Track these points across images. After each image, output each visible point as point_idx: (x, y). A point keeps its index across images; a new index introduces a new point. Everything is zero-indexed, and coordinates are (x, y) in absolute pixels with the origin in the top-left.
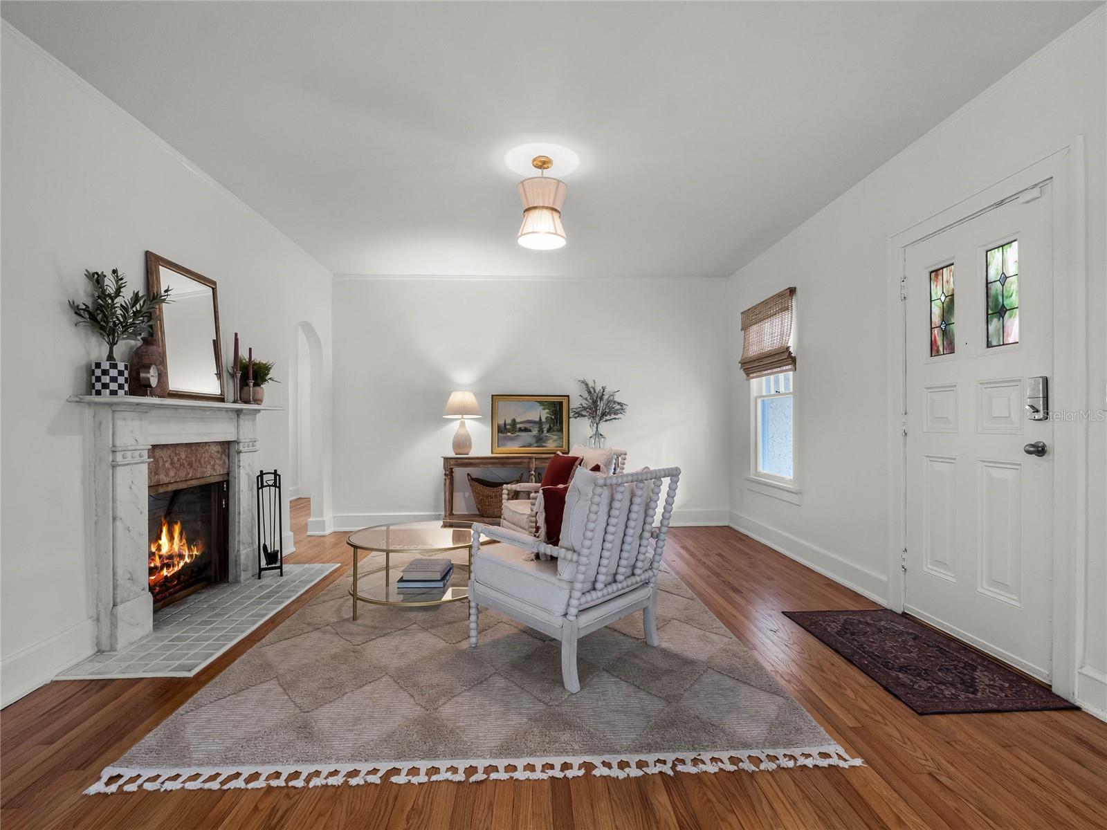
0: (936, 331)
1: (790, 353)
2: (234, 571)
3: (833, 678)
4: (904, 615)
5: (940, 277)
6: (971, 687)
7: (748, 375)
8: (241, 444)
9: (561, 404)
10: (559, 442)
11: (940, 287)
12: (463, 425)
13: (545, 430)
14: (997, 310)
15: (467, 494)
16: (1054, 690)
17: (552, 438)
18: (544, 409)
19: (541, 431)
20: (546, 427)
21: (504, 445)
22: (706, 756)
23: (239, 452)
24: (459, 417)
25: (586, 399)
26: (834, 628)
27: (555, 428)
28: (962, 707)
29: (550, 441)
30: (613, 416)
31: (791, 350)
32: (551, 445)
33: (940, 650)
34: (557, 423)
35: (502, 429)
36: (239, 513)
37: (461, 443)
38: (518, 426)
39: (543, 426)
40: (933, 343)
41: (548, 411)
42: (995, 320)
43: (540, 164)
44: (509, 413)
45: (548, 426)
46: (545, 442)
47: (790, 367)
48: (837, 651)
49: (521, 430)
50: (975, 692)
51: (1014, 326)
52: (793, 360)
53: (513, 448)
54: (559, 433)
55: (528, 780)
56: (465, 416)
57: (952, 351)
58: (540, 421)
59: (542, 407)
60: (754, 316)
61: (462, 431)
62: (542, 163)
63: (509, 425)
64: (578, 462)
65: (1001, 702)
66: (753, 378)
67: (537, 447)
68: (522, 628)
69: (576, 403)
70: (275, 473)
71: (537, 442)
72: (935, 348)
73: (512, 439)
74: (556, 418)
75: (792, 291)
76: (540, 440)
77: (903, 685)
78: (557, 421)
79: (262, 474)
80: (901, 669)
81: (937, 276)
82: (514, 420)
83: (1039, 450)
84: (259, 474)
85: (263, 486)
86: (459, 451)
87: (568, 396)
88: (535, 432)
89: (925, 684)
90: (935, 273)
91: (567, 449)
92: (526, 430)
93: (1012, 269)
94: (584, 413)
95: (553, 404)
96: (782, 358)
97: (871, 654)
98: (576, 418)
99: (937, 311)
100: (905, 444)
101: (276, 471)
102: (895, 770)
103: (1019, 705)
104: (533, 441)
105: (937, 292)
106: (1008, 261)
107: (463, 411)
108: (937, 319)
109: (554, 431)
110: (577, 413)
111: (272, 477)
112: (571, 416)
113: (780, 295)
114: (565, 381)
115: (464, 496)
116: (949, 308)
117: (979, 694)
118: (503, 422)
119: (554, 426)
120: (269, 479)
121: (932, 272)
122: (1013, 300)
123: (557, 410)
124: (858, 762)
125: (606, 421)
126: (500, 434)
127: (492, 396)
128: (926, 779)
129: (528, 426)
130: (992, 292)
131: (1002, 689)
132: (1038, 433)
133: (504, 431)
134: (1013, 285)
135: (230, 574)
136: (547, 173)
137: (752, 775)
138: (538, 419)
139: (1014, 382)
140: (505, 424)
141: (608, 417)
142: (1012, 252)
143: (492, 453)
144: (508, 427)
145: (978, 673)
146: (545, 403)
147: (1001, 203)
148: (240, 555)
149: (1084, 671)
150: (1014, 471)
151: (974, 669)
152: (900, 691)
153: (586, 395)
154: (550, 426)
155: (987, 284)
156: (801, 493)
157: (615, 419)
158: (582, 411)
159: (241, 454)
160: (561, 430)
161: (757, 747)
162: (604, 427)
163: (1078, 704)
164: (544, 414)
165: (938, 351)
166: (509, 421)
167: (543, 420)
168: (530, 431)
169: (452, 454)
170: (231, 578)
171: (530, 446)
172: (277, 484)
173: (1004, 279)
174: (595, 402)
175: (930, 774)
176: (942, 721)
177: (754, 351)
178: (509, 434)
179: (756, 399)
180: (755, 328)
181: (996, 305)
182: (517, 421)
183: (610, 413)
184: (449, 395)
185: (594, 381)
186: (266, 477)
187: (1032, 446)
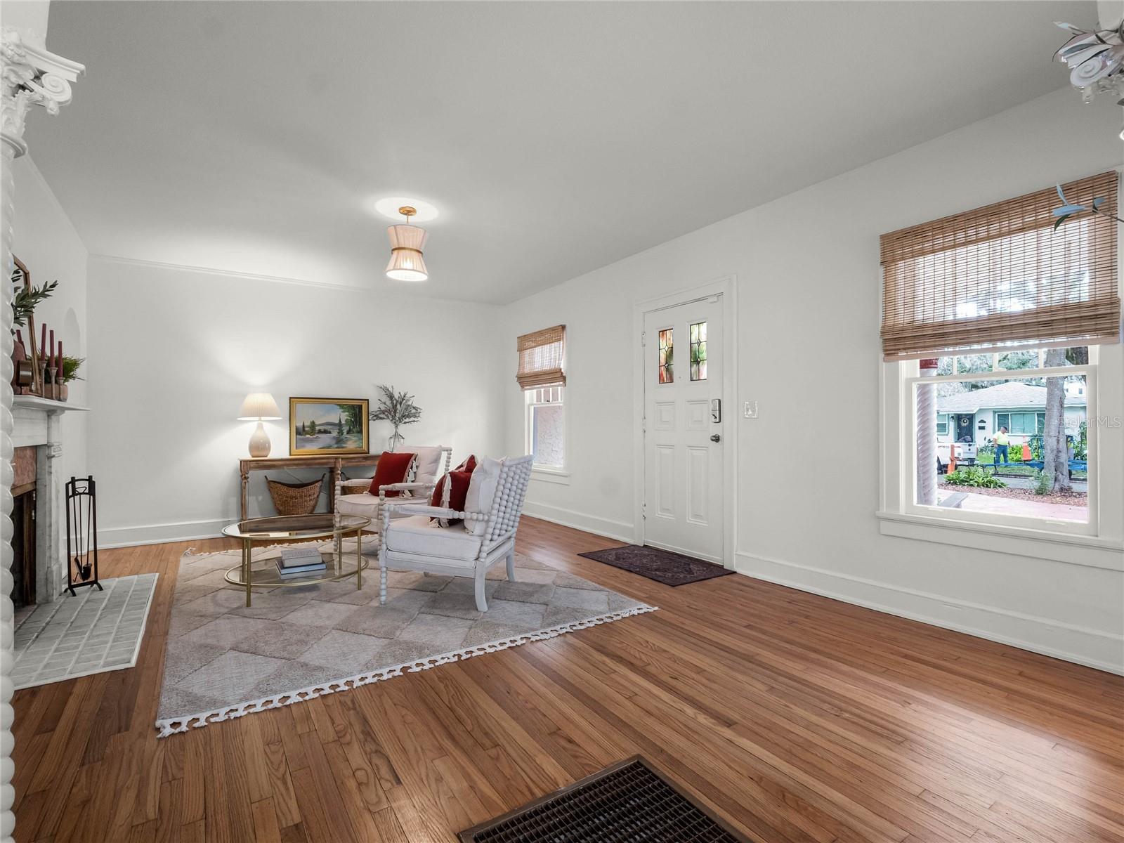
0: (662, 368)
1: (562, 373)
2: (44, 590)
3: (626, 580)
4: (645, 546)
5: (665, 336)
6: (690, 572)
7: (522, 387)
8: (52, 448)
9: (360, 407)
10: (358, 443)
11: (665, 341)
12: (260, 427)
13: (345, 432)
14: (696, 360)
15: (260, 498)
16: (725, 567)
17: (351, 439)
18: (343, 412)
19: (341, 432)
20: (345, 429)
21: (303, 446)
22: (585, 621)
23: (50, 457)
24: (257, 418)
25: (385, 403)
26: (612, 558)
27: (354, 430)
28: (690, 581)
29: (349, 443)
30: (412, 419)
31: (562, 371)
32: (351, 444)
33: (671, 559)
34: (356, 425)
35: (300, 432)
36: (51, 525)
37: (259, 446)
38: (317, 428)
39: (344, 428)
40: (660, 375)
41: (347, 413)
42: (695, 365)
43: (405, 212)
44: (306, 415)
45: (348, 428)
46: (345, 443)
47: (561, 383)
48: (620, 568)
49: (320, 432)
50: (693, 574)
51: (704, 370)
52: (564, 379)
53: (311, 449)
54: (359, 435)
55: (496, 651)
56: (263, 418)
57: (672, 381)
58: (340, 424)
59: (342, 410)
60: (527, 342)
61: (260, 434)
62: (408, 212)
63: (308, 427)
64: (413, 458)
65: (705, 576)
66: (526, 389)
67: (337, 448)
68: (410, 586)
69: (374, 407)
70: (90, 480)
71: (337, 443)
72: (662, 378)
73: (311, 441)
74: (355, 420)
75: (563, 327)
76: (339, 441)
77: (660, 576)
78: (356, 423)
79: (73, 481)
80: (656, 570)
81: (663, 335)
82: (313, 423)
83: (717, 439)
84: (70, 480)
85: (74, 494)
86: (256, 454)
87: (368, 400)
88: (335, 434)
89: (670, 574)
90: (663, 332)
91: (366, 450)
92: (326, 432)
93: (703, 338)
94: (382, 416)
95: (353, 407)
96: (556, 376)
97: (638, 566)
98: (374, 420)
99: (663, 356)
100: (644, 437)
101: (90, 477)
102: (673, 608)
103: (713, 575)
104: (334, 442)
105: (663, 344)
106: (701, 332)
107: (260, 412)
108: (663, 361)
109: (353, 433)
110: (375, 416)
111: (86, 484)
112: (370, 418)
113: (554, 329)
114: (365, 388)
115: (257, 499)
116: (670, 354)
117: (695, 574)
118: (302, 424)
119: (354, 428)
120: (82, 486)
121: (660, 332)
122: (704, 355)
123: (357, 413)
124: (656, 608)
125: (405, 423)
126: (298, 436)
127: (290, 398)
128: (687, 609)
129: (328, 428)
130: (693, 349)
131: (704, 571)
132: (716, 429)
133: (302, 433)
134: (704, 347)
135: (37, 594)
136: (412, 219)
137: (611, 623)
138: (338, 422)
139: (704, 401)
140: (304, 426)
141: (407, 420)
142: (704, 327)
143: (290, 455)
144: (307, 429)
145: (691, 566)
146: (345, 406)
147: (698, 300)
148: (52, 572)
149: (738, 553)
150: (704, 451)
151: (689, 565)
152: (660, 579)
153: (385, 399)
154: (350, 428)
155: (691, 344)
156: (570, 476)
157: (414, 421)
158: (380, 414)
159: (53, 459)
160: (361, 432)
161: (607, 613)
162: (402, 429)
163: (735, 570)
164: (344, 416)
165: (663, 380)
166: (307, 423)
167: (343, 422)
168: (330, 433)
169: (248, 457)
170: (39, 599)
171: (329, 447)
172: (92, 491)
173: (699, 343)
174: (395, 407)
175: (688, 606)
176: (684, 587)
177: (527, 370)
178: (308, 436)
179: (529, 406)
180: (527, 352)
181: (695, 357)
182: (317, 423)
183: (408, 416)
184: (245, 396)
185: (392, 387)
186: (78, 484)
187: (714, 436)
